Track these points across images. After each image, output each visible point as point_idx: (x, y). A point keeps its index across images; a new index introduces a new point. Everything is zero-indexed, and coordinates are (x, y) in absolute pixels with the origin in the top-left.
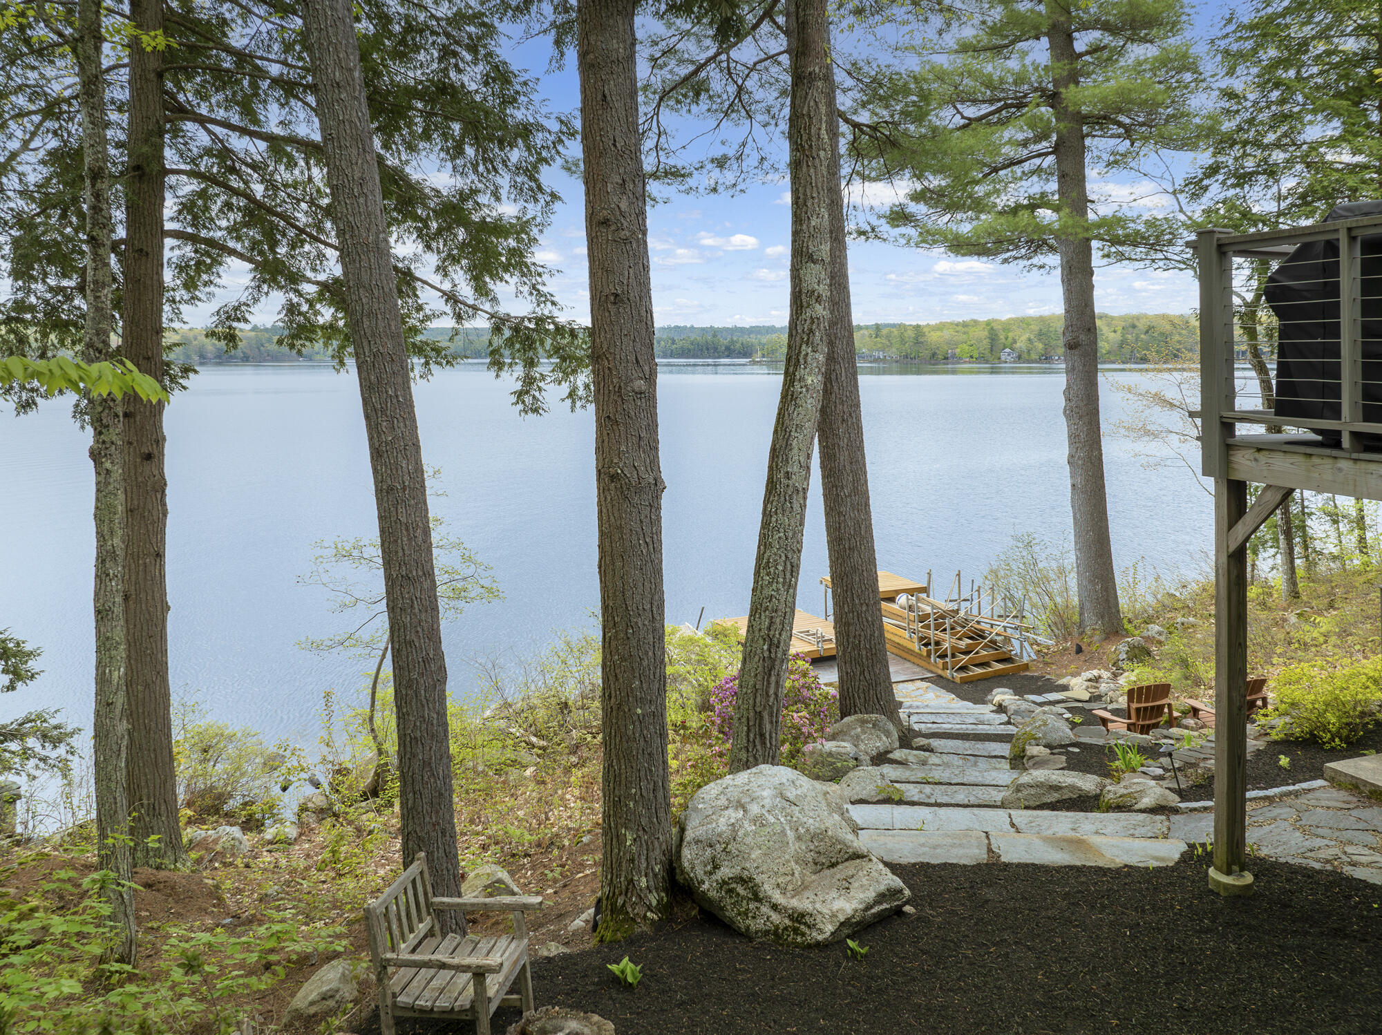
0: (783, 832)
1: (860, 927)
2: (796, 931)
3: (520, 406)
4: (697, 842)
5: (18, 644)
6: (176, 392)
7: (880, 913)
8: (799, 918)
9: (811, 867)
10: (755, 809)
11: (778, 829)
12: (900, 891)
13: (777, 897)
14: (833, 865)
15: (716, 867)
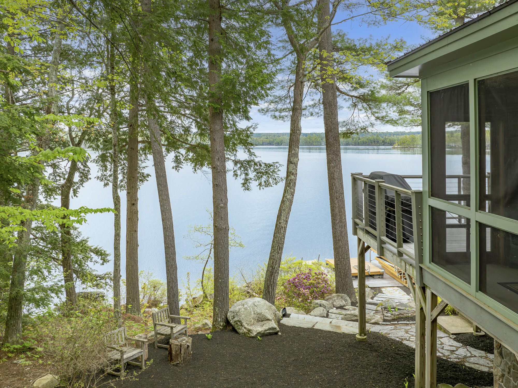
0: (251, 312)
1: (263, 335)
2: (248, 333)
3: (244, 188)
4: (231, 312)
5: (105, 252)
6: (145, 182)
7: (269, 333)
8: (249, 330)
9: (256, 321)
10: (246, 306)
11: (250, 311)
12: (276, 328)
13: (246, 326)
14: (262, 321)
15: (234, 318)
